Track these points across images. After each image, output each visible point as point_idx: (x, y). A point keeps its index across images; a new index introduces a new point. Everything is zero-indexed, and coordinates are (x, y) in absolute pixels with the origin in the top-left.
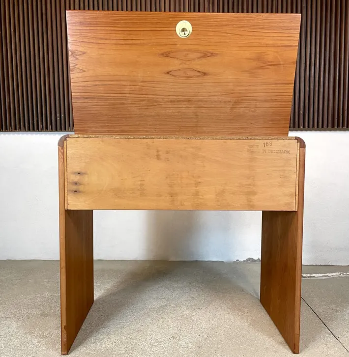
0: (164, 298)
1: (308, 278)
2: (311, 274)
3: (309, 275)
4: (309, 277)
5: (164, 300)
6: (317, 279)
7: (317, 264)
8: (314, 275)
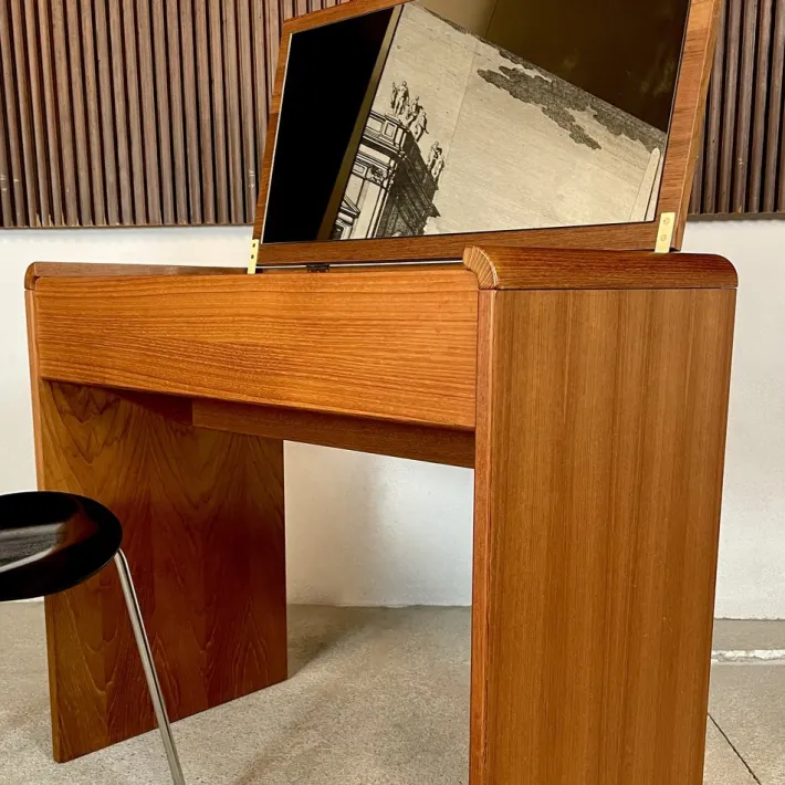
0: (315, 727)
1: (738, 663)
2: (752, 650)
3: (742, 653)
4: (741, 659)
5: (312, 732)
6: (766, 667)
7: (770, 617)
8: (758, 653)
